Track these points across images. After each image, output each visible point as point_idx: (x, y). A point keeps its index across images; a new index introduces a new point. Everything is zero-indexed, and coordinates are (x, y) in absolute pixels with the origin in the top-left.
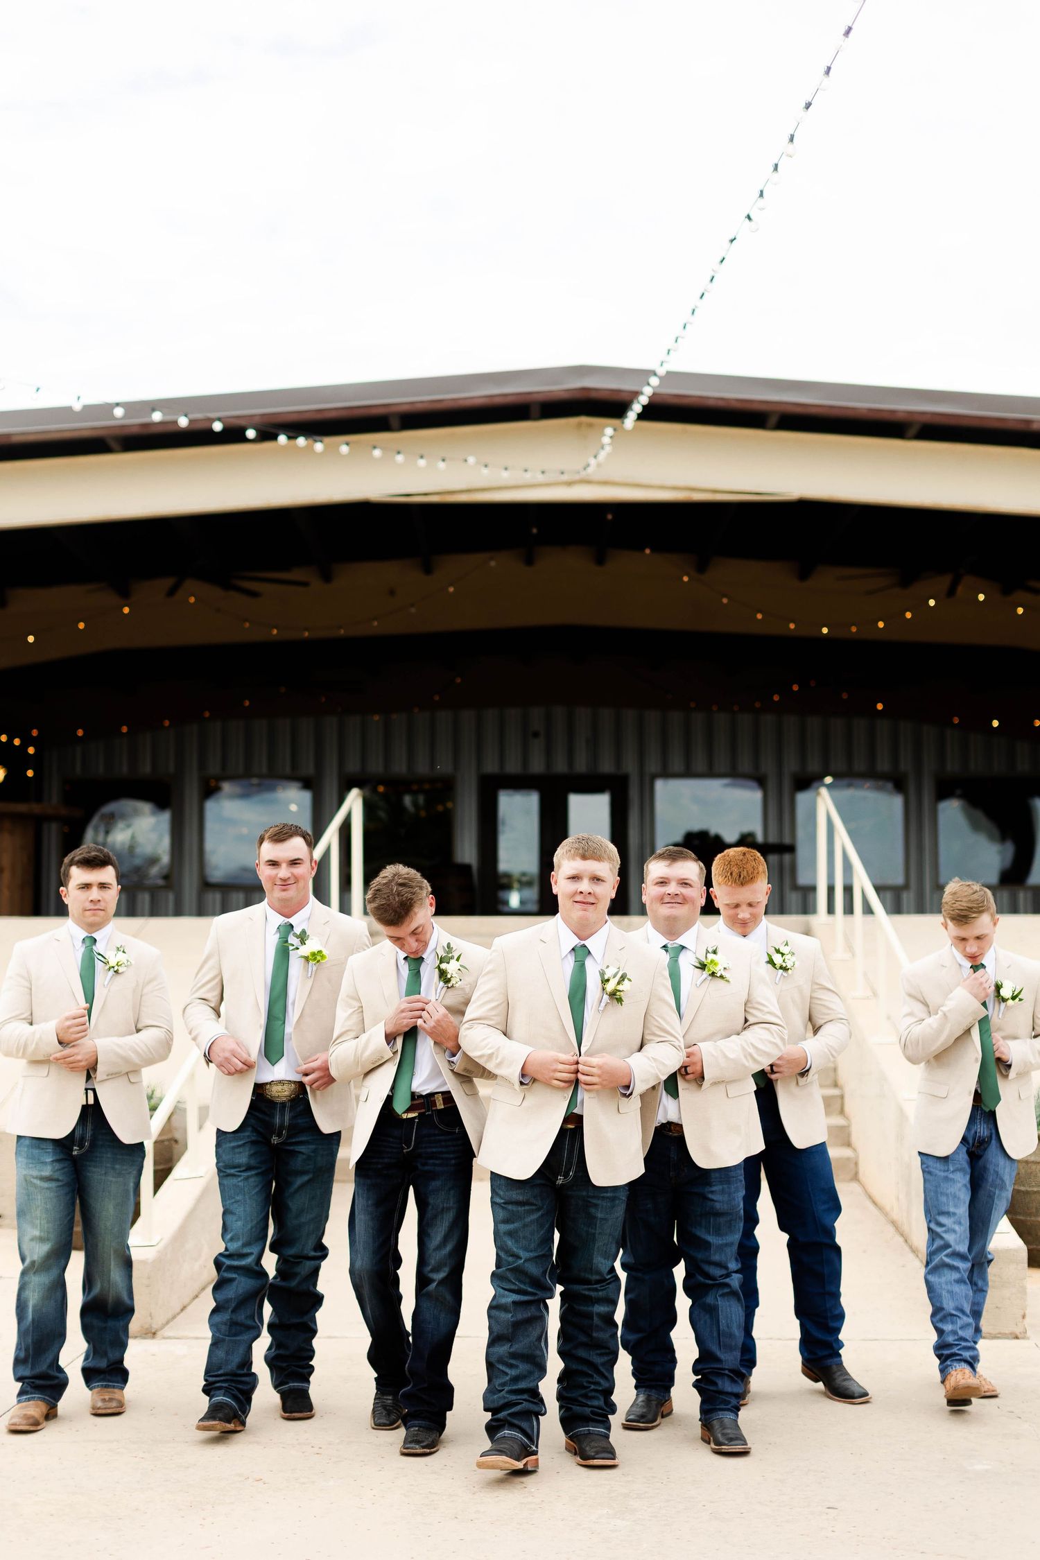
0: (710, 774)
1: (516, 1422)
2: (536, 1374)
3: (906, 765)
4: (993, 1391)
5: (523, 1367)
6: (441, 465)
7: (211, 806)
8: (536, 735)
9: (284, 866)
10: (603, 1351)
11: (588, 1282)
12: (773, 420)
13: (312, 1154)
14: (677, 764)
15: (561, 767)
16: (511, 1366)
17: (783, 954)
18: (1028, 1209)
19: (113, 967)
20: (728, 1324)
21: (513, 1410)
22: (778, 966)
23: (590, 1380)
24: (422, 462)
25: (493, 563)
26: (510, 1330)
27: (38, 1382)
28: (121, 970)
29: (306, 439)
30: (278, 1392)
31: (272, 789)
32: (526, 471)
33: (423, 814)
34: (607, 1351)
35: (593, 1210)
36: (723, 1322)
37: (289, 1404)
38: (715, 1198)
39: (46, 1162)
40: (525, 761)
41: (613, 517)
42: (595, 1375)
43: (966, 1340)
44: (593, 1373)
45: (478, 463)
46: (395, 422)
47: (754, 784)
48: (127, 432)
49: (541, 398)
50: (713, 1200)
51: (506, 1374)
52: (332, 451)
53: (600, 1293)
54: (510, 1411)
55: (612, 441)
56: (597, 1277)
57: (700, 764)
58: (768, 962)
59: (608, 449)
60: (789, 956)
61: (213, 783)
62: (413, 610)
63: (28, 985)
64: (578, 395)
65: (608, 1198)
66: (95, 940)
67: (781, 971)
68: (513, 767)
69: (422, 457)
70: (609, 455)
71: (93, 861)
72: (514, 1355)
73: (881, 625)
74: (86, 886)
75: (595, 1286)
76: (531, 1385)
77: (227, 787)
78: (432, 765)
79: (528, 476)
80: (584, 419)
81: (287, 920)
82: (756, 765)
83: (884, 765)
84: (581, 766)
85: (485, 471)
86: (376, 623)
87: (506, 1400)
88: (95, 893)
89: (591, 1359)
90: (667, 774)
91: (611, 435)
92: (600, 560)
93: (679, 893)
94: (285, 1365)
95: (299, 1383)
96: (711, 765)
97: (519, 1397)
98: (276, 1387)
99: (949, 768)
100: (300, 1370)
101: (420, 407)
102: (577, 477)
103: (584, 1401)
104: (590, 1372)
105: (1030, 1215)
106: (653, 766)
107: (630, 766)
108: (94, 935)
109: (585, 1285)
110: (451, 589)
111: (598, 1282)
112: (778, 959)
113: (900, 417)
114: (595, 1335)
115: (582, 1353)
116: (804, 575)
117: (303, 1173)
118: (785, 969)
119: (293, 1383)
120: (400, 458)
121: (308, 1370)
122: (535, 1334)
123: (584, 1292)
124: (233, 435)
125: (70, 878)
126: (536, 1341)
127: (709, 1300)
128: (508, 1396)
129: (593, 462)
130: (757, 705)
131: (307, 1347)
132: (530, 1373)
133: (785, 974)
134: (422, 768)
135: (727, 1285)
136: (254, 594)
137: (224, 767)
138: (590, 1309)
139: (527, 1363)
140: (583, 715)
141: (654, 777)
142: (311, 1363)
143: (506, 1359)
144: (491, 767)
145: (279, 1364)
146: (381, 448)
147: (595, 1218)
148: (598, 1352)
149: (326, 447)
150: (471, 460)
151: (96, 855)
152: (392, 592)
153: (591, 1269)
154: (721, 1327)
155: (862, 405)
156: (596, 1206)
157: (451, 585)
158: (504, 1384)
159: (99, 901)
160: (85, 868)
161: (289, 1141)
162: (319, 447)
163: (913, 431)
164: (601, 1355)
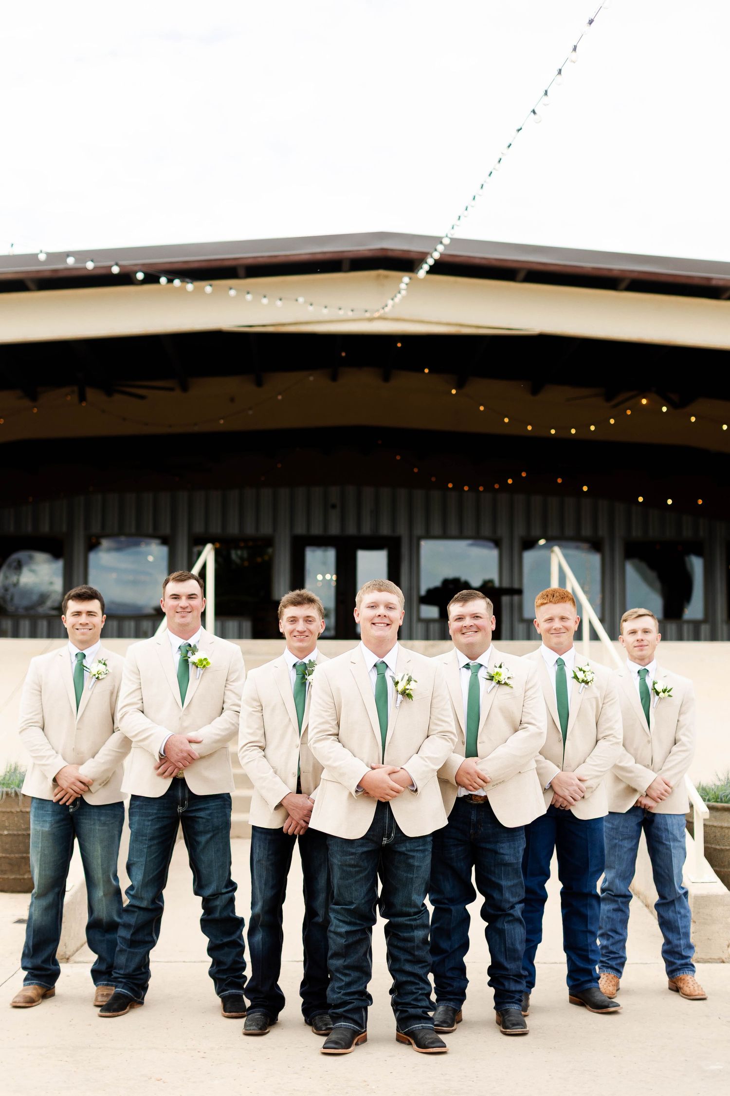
0: (460, 536)
1: (349, 1015)
2: (364, 979)
3: (603, 532)
4: (702, 995)
5: (355, 974)
6: (279, 303)
7: (93, 557)
8: (334, 506)
9: (184, 598)
10: (424, 964)
11: (408, 914)
12: (522, 275)
13: (209, 818)
14: (436, 529)
15: (351, 530)
16: (346, 975)
17: (584, 672)
18: (722, 863)
19: (95, 675)
20: (512, 943)
21: (347, 1008)
22: (580, 680)
23: (418, 987)
24: (265, 301)
25: (311, 378)
26: (344, 950)
27: (36, 972)
28: (101, 677)
29: (181, 281)
30: (220, 997)
31: (137, 544)
32: (340, 309)
33: (246, 564)
34: (426, 964)
35: (411, 861)
36: (508, 941)
37: (228, 1006)
38: (504, 852)
39: (47, 821)
40: (326, 527)
41: (402, 344)
42: (420, 983)
43: (614, 953)
44: (419, 982)
45: (305, 302)
46: (241, 272)
47: (491, 544)
48: (40, 275)
49: (351, 255)
50: (503, 854)
51: (343, 981)
52: (200, 292)
53: (418, 921)
54: (345, 1009)
55: (407, 287)
56: (416, 910)
57: (453, 529)
58: (574, 678)
59: (403, 292)
60: (590, 673)
61: (94, 541)
62: (250, 412)
63: (39, 689)
64: (379, 254)
65: (420, 850)
66: (85, 656)
67: (583, 684)
68: (317, 530)
69: (265, 297)
70: (403, 297)
71: (83, 595)
72: (347, 967)
73: (592, 428)
74: (78, 614)
75: (414, 917)
76: (361, 988)
77: (105, 543)
78: (257, 528)
79: (341, 312)
80: (382, 272)
81: (186, 642)
82: (494, 531)
83: (587, 531)
84: (367, 530)
85: (311, 308)
86: (222, 422)
87: (342, 1000)
88: (83, 619)
89: (416, 971)
90: (429, 536)
91: (407, 283)
92: (386, 378)
93: (473, 624)
94: (225, 977)
95: (237, 990)
96: (461, 530)
97: (351, 997)
98: (218, 993)
99: (634, 534)
100: (237, 980)
101: (261, 260)
102: (377, 315)
103: (415, 1003)
104: (417, 981)
105: (724, 867)
106: (419, 530)
107: (402, 530)
108: (84, 652)
109: (407, 917)
110: (280, 397)
111: (416, 913)
112: (581, 675)
113: (615, 274)
114: (416, 953)
115: (408, 967)
116: (535, 391)
117: (206, 832)
118: (587, 683)
119: (232, 990)
120: (249, 297)
121: (243, 980)
122: (362, 951)
123: (407, 922)
124: (125, 279)
125: (68, 608)
126: (363, 956)
127: (499, 925)
128: (343, 997)
129: (390, 302)
130: (497, 486)
131: (239, 960)
132: (359, 978)
133: (586, 686)
134: (250, 530)
135: (512, 915)
136: (142, 397)
137: (103, 526)
138: (412, 934)
139: (357, 971)
140: (368, 492)
141: (420, 538)
142: (243, 973)
143: (341, 970)
144: (300, 530)
145: (221, 976)
146: (235, 289)
147: (413, 866)
148: (420, 965)
149: (195, 288)
150: (301, 300)
151: (86, 591)
152: (232, 400)
153: (410, 904)
154: (507, 945)
155: (588, 265)
156: (413, 857)
157: (280, 394)
158: (340, 988)
159: (87, 624)
160: (77, 601)
161: (190, 809)
162: (190, 287)
163: (624, 285)
164: (422, 967)
